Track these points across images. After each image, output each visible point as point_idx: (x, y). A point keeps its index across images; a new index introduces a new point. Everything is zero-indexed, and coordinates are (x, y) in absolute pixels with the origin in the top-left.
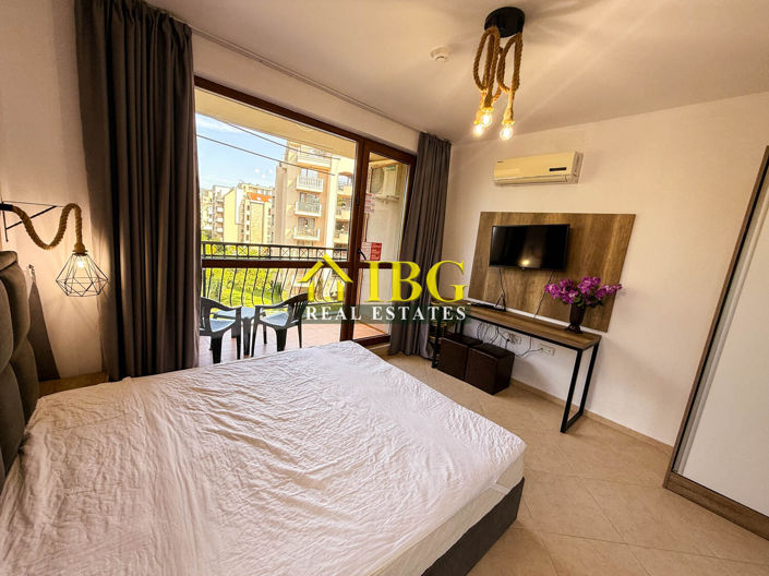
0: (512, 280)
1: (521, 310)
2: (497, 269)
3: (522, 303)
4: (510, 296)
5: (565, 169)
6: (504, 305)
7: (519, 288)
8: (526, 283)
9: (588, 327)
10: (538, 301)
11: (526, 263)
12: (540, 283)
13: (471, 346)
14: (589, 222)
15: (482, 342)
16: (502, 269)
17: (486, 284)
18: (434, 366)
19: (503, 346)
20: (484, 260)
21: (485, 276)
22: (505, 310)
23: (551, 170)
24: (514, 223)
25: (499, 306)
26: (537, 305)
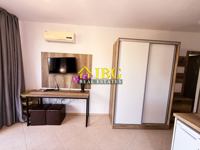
0: (59, 78)
1: (65, 88)
2: (53, 75)
3: (65, 86)
4: (60, 84)
5: (71, 38)
6: (58, 87)
7: (63, 81)
8: (65, 78)
9: (86, 89)
10: (70, 84)
11: (62, 70)
12: (70, 77)
13: (46, 109)
14: (81, 57)
15: (51, 104)
16: (54, 74)
17: (49, 81)
18: (29, 125)
19: (60, 103)
20: (46, 71)
21: (48, 78)
22: (59, 90)
23: (67, 38)
24: (56, 56)
25: (56, 89)
26: (70, 85)
